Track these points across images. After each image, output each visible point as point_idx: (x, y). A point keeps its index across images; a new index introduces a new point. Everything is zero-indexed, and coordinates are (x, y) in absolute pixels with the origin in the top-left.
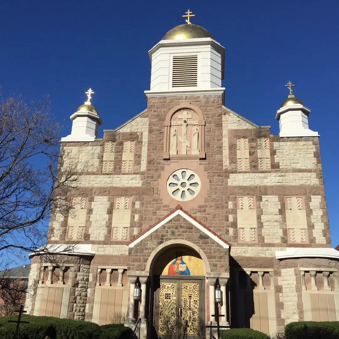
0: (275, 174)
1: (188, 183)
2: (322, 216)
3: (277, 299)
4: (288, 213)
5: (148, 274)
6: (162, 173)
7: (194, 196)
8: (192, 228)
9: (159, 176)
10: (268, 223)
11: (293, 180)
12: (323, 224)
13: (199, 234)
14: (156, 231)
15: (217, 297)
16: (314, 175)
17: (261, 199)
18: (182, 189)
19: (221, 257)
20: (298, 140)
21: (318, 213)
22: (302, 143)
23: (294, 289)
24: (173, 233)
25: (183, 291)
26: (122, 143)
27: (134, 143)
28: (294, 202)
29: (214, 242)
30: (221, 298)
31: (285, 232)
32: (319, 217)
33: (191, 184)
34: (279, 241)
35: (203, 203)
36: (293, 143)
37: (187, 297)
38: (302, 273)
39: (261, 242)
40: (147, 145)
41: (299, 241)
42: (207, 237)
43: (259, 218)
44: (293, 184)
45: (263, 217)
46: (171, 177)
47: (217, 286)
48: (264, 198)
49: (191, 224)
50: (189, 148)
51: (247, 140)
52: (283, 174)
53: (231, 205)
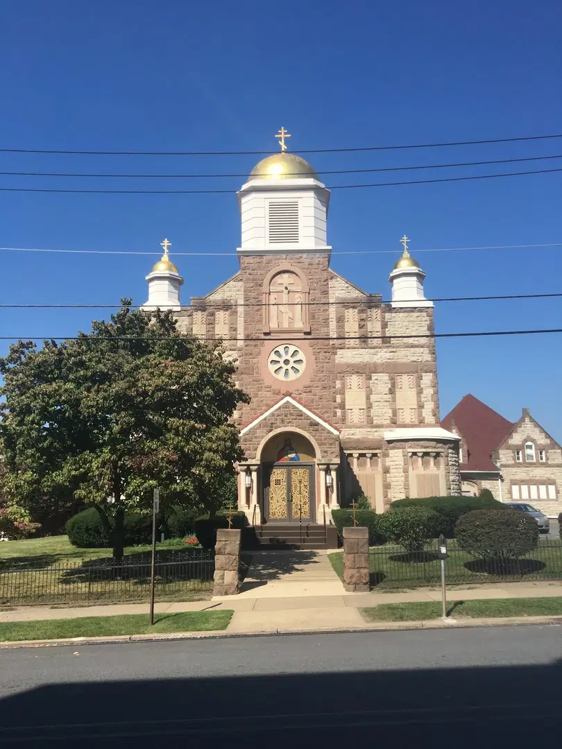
0: (386, 350)
1: (292, 360)
2: (432, 395)
3: (385, 480)
4: (398, 393)
5: (259, 463)
6: (262, 348)
7: (299, 375)
8: (301, 416)
9: (259, 353)
10: (377, 404)
11: (405, 356)
12: (433, 403)
13: (309, 421)
14: (265, 419)
15: (328, 482)
16: (426, 350)
17: (370, 378)
18: (285, 367)
19: (331, 444)
20: (412, 311)
21: (428, 392)
22: (416, 314)
23: (402, 470)
24: (283, 421)
25: (293, 476)
26: (213, 314)
27: (227, 313)
28: (405, 381)
29: (324, 429)
30: (332, 483)
31: (395, 413)
32: (429, 396)
33: (295, 362)
34: (388, 422)
35: (308, 383)
36: (406, 314)
37: (298, 483)
38: (410, 454)
39: (370, 423)
40: (242, 316)
41: (407, 421)
42: (317, 424)
43: (368, 398)
44: (405, 360)
45: (373, 397)
46: (273, 353)
47: (328, 471)
48: (374, 376)
49: (301, 411)
50: (292, 319)
51: (356, 310)
52: (394, 350)
53: (338, 384)
